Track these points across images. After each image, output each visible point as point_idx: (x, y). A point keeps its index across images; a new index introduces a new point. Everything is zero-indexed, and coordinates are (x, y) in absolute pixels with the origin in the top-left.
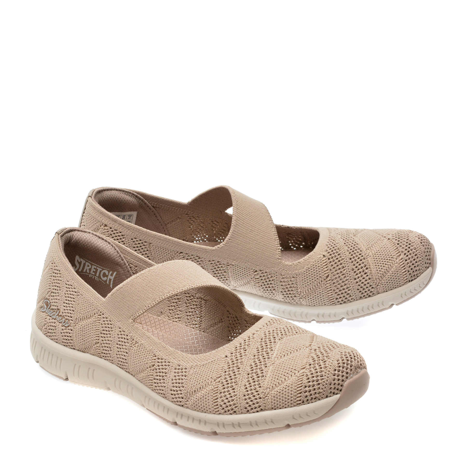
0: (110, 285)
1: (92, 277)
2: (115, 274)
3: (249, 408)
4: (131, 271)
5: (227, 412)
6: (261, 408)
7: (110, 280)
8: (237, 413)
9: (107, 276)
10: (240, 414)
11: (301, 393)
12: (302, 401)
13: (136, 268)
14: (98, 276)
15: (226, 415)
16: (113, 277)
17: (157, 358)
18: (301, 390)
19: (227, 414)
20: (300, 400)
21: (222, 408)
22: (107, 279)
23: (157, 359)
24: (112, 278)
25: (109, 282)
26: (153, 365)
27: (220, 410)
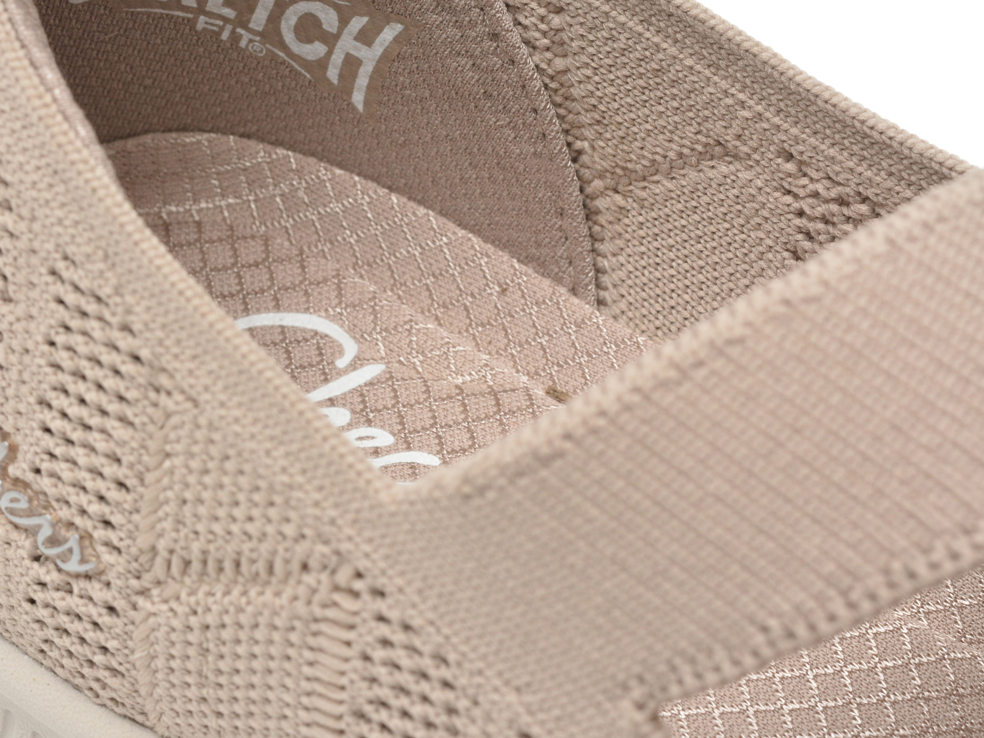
0: (350, 93)
1: (219, 34)
2: (388, 34)
4: (515, 36)
7: (351, 64)
9: (331, 40)
13: (556, 21)
14: (260, 29)
16: (378, 49)
22: (330, 53)
24: (370, 56)
25: (341, 76)
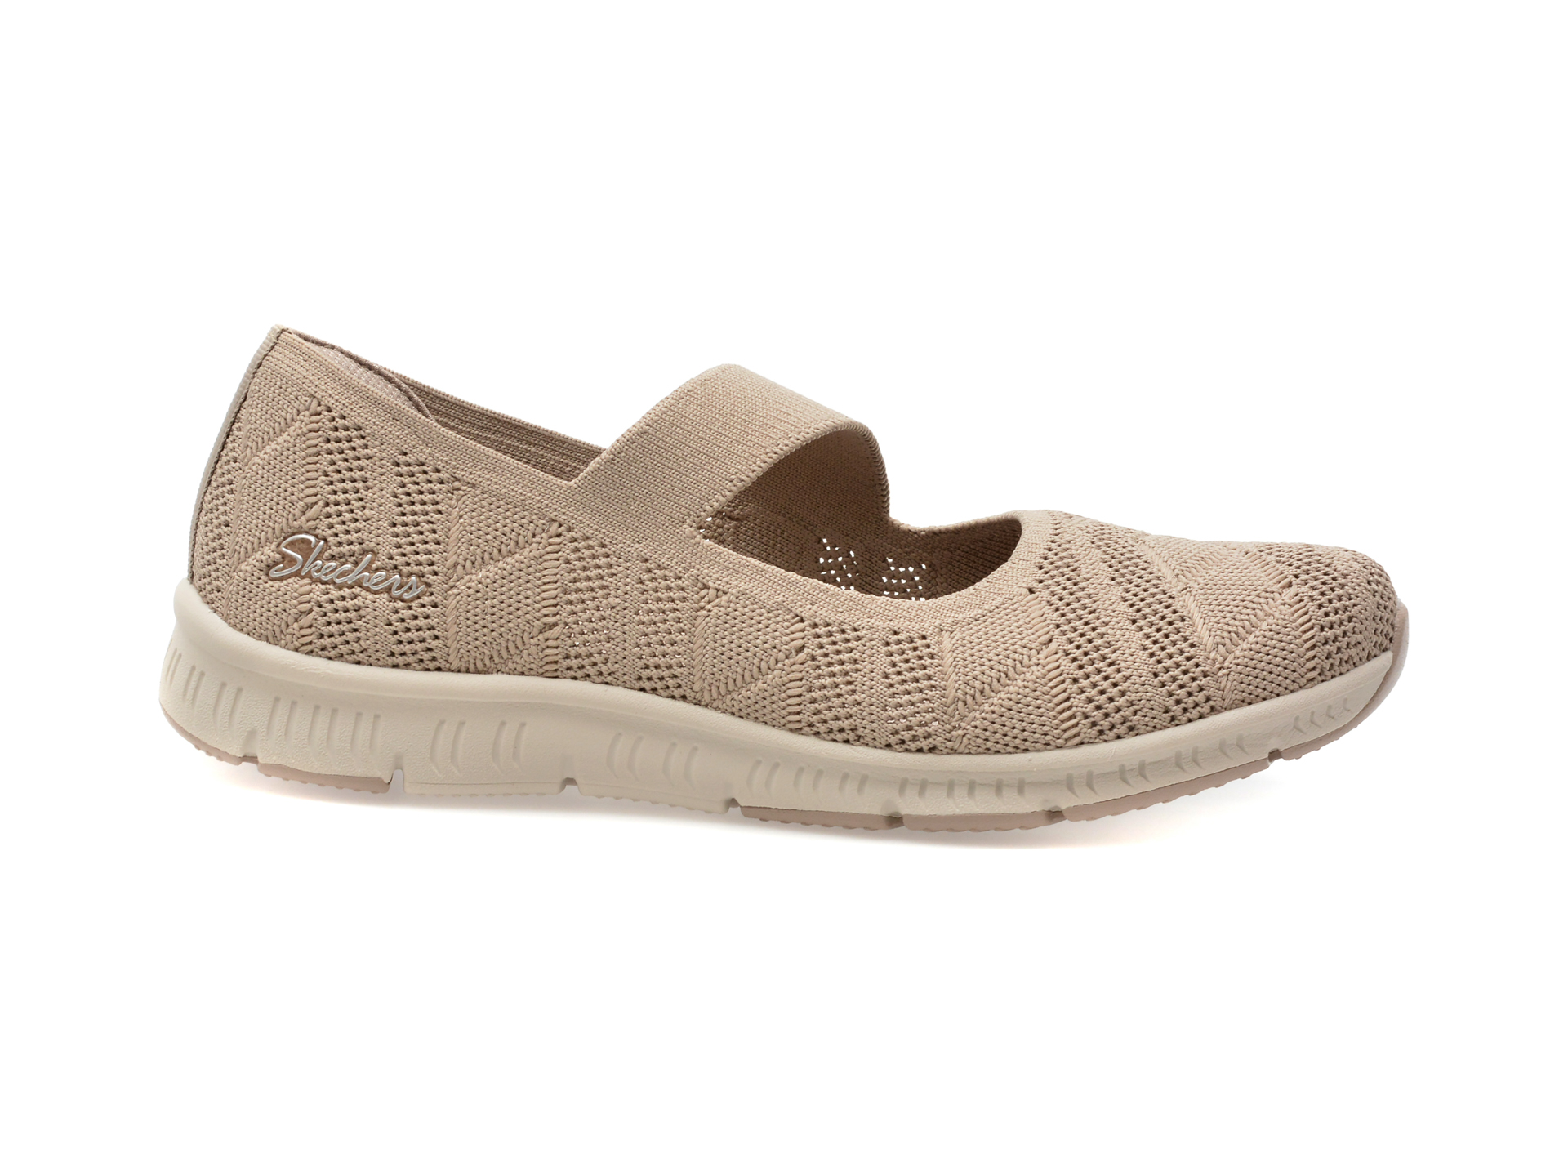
3: (1178, 709)
5: (1107, 732)
6: (1211, 703)
8: (1141, 731)
10: (1148, 732)
11: (1313, 647)
12: (1318, 671)
15: (1105, 744)
17: (810, 625)
18: (1312, 638)
19: (1105, 741)
20: (1314, 669)
21: (1089, 725)
23: (808, 628)
26: (801, 649)
27: (1084, 730)
